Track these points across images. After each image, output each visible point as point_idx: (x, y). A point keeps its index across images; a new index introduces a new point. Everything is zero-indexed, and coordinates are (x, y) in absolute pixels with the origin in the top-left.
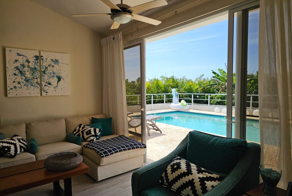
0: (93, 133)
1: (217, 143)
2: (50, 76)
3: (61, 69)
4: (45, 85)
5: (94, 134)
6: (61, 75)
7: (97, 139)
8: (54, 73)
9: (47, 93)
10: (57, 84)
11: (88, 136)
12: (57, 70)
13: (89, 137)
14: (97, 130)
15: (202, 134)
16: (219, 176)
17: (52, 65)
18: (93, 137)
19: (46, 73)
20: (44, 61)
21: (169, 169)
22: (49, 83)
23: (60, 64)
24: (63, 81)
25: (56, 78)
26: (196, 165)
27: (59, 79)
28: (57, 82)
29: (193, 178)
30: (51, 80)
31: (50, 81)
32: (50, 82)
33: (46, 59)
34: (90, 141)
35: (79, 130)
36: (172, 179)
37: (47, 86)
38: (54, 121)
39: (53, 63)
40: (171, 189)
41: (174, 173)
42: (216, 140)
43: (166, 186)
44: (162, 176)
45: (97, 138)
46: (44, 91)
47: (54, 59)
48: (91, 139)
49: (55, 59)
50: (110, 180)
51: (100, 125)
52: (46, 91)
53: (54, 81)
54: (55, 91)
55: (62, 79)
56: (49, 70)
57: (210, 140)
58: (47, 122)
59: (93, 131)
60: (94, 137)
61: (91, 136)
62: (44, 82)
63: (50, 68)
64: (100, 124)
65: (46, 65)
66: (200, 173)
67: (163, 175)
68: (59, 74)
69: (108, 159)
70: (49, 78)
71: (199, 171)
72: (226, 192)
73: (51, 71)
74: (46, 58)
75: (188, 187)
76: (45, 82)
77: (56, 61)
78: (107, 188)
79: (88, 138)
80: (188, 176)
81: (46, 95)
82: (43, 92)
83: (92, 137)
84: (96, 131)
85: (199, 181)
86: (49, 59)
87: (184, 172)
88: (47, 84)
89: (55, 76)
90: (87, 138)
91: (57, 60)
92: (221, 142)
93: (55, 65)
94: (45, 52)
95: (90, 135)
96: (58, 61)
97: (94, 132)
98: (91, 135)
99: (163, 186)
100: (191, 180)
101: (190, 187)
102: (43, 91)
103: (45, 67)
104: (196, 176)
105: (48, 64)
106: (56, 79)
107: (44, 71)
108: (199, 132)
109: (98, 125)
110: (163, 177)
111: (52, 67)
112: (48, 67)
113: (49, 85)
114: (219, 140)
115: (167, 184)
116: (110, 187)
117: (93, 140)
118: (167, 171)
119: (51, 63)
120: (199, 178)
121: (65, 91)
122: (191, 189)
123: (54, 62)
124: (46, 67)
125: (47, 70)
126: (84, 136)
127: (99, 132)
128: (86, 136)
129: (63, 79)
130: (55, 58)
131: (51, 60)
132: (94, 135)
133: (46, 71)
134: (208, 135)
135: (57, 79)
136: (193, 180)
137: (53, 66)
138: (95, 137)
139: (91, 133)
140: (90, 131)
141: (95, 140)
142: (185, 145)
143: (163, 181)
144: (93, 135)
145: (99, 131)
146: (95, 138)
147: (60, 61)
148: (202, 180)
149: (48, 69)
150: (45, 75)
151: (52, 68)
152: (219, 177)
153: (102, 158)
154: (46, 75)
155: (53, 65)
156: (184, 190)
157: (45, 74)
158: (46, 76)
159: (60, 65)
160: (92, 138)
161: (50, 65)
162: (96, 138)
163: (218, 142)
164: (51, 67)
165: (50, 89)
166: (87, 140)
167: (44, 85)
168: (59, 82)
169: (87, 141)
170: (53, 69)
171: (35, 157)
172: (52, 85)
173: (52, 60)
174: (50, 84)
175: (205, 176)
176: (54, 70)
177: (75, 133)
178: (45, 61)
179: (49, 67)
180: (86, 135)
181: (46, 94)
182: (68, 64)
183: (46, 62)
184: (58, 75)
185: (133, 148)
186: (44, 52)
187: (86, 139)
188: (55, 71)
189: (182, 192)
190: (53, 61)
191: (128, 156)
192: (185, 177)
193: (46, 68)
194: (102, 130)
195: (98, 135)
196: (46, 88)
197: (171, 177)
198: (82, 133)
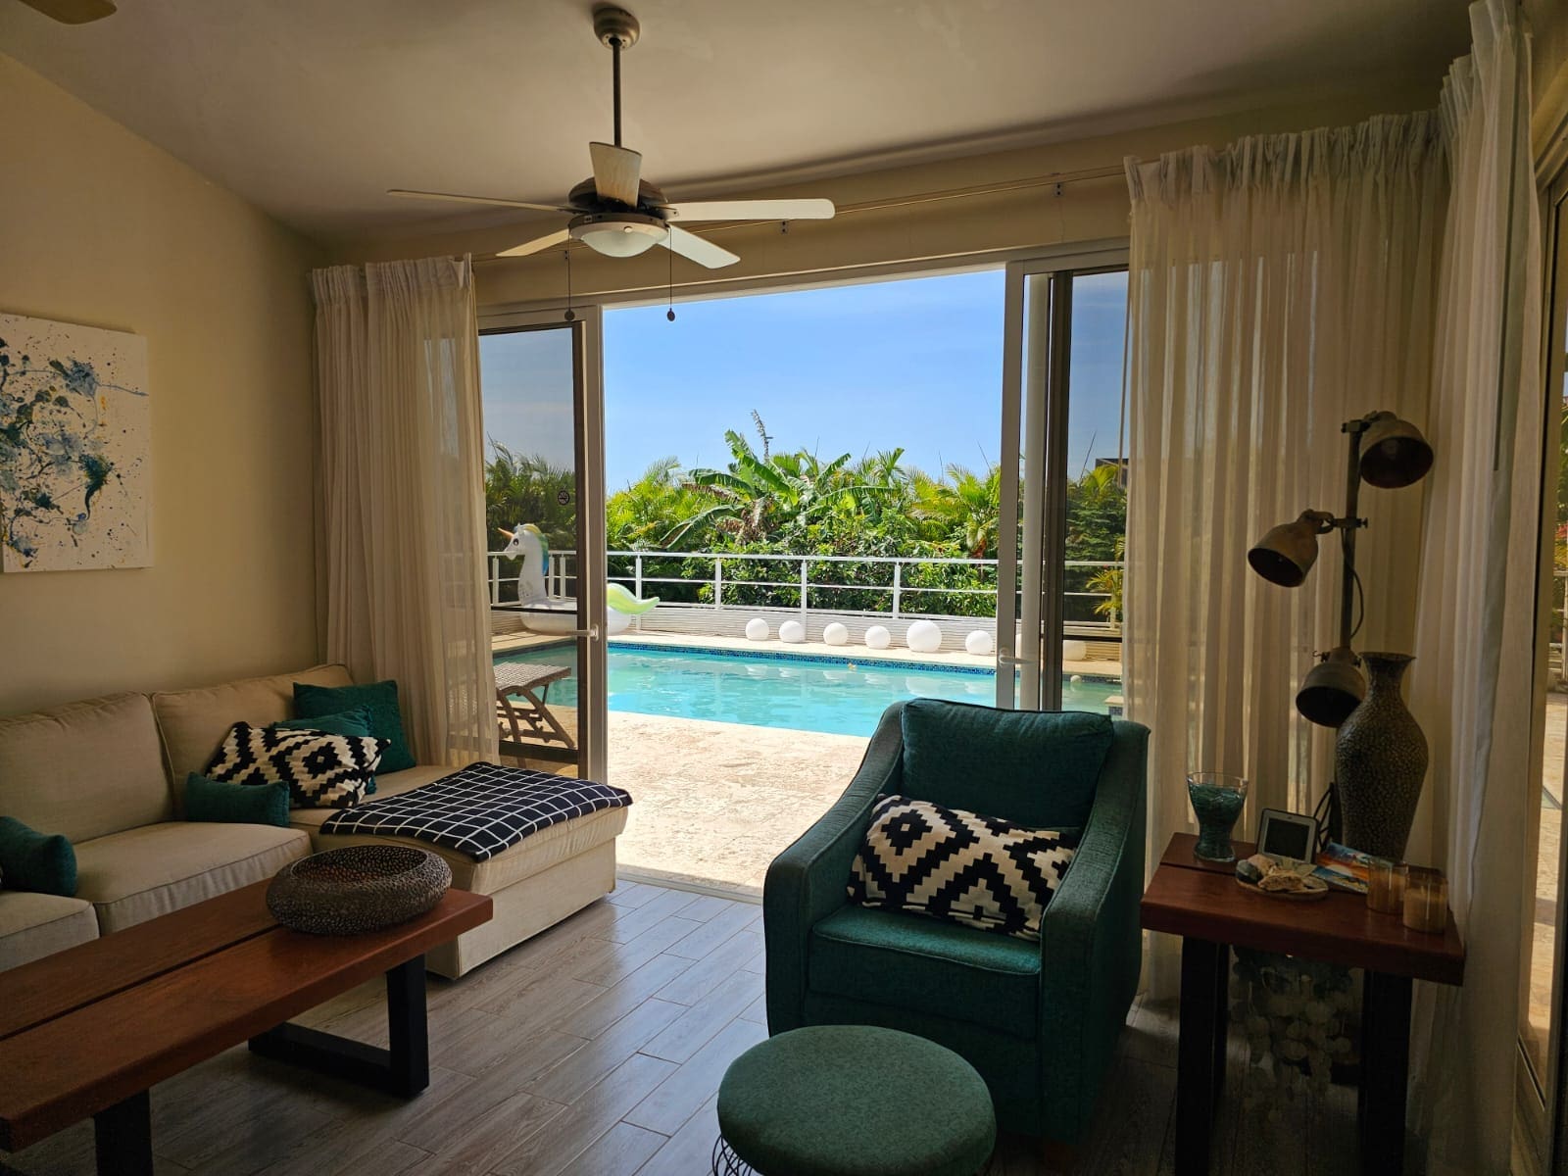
0: (348, 760)
1: (1022, 731)
2: (46, 460)
3: (106, 421)
4: (18, 512)
5: (357, 767)
6: (108, 454)
7: (369, 791)
8: (66, 441)
9: (27, 553)
10: (85, 506)
11: (322, 778)
12: (84, 426)
13: (332, 783)
14: (370, 744)
15: (955, 708)
16: (1058, 833)
17: (54, 396)
18: (353, 782)
19: (22, 437)
20: (10, 370)
21: (878, 840)
22: (39, 495)
23: (99, 391)
24: (120, 488)
25: (81, 468)
26: (971, 812)
27: (97, 474)
28: (84, 492)
29: (988, 852)
30: (49, 482)
31: (47, 486)
32: (44, 490)
33: (26, 358)
34: (340, 803)
35: (246, 756)
36: (905, 872)
37: (28, 514)
38: (98, 715)
39: (60, 382)
40: (904, 907)
41: (906, 850)
42: (1017, 722)
43: (879, 904)
44: (854, 869)
45: (367, 783)
46: (14, 544)
47: (68, 358)
48: (344, 790)
49: (75, 363)
50: (504, 967)
51: (364, 722)
52: (22, 546)
53: (69, 486)
54: (76, 545)
55: (111, 476)
56: (39, 425)
57: (993, 726)
58: (56, 720)
59: (351, 753)
60: (356, 780)
61: (340, 778)
62: (14, 489)
63: (46, 413)
64: (364, 713)
65: (22, 395)
66: (1001, 834)
67: (858, 865)
68: (95, 445)
69: (499, 865)
70: (43, 468)
71: (997, 830)
72: (1113, 866)
73: (52, 431)
74: (24, 353)
75: (976, 885)
76: (18, 493)
77: (81, 376)
78: (520, 995)
79: (324, 789)
80: (967, 847)
81: (27, 566)
82: (5, 553)
83: (347, 781)
84: (365, 751)
85: (1011, 857)
86: (39, 363)
87: (948, 838)
88: (28, 505)
89: (75, 457)
90: (318, 787)
91: (87, 369)
92: (1038, 728)
93: (70, 397)
94: (16, 320)
95: (330, 774)
96: (87, 375)
97: (352, 757)
98: (340, 770)
99: (864, 904)
100: (981, 858)
101: (982, 882)
102: (5, 547)
103: (16, 405)
104: (992, 844)
105: (37, 388)
106: (80, 477)
107: (12, 426)
108: (940, 703)
109: (353, 718)
110: (858, 873)
111: (58, 407)
112: (33, 404)
113: (40, 512)
114: (1028, 723)
115: (883, 894)
116: (533, 989)
117: (354, 795)
118: (874, 848)
119: (52, 383)
120: (1006, 847)
121: (128, 543)
122: (988, 887)
123: (66, 375)
124: (20, 407)
125: (30, 422)
126: (297, 781)
127: (377, 754)
128: (307, 782)
129: (119, 476)
130: (71, 354)
131: (51, 363)
132: (354, 769)
133: (24, 430)
134: (977, 709)
135: (83, 473)
136: (988, 856)
137: (62, 401)
138: (360, 780)
139: (339, 763)
140: (329, 755)
141: (361, 792)
142: (892, 754)
143: (861, 887)
144: (350, 770)
145: (377, 748)
146: (361, 784)
147: (101, 372)
148: (1017, 852)
149: (34, 419)
150: (16, 450)
151: (59, 411)
152: (1058, 838)
153: (479, 865)
154: (24, 451)
155: (64, 393)
156: (962, 896)
157: (19, 444)
158: (24, 457)
159: (103, 398)
160: (349, 786)
161: (47, 393)
162: (364, 784)
163: (1024, 728)
164: (50, 406)
165: (46, 533)
166: (323, 797)
167: (15, 508)
168: (96, 493)
169: (317, 803)
170: (60, 417)
171: (92, 908)
172: (58, 507)
173: (56, 364)
174: (45, 502)
175: (1021, 841)
176: (69, 423)
177: (219, 770)
178: (19, 367)
179: (41, 403)
180: (309, 773)
181: (26, 560)
182: (142, 394)
183: (23, 373)
184: (92, 453)
185: (588, 810)
186: (13, 317)
187: (309, 795)
188: (74, 428)
189: (954, 905)
190: (64, 372)
191: (568, 849)
192: (957, 853)
193: (25, 411)
194: (389, 741)
195: (372, 771)
196: (23, 527)
197: (897, 866)
198: (275, 769)
